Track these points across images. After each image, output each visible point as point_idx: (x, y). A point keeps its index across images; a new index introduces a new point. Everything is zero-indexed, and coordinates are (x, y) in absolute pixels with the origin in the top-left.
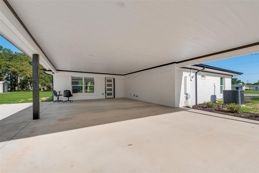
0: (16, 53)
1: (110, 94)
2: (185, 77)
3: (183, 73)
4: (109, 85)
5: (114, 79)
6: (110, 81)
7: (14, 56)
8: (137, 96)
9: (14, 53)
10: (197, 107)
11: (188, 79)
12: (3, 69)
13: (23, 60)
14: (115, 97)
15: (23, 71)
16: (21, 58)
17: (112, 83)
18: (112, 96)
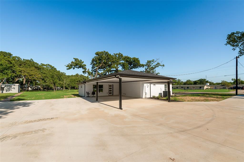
0: (23, 59)
1: (111, 93)
2: (145, 86)
3: (144, 84)
4: (110, 88)
5: (113, 85)
6: (111, 86)
7: (23, 63)
8: (125, 94)
9: (22, 60)
10: (151, 98)
11: (146, 87)
12: (18, 74)
13: (30, 66)
14: (114, 95)
15: (32, 75)
16: (29, 64)
17: (112, 87)
18: (112, 94)
